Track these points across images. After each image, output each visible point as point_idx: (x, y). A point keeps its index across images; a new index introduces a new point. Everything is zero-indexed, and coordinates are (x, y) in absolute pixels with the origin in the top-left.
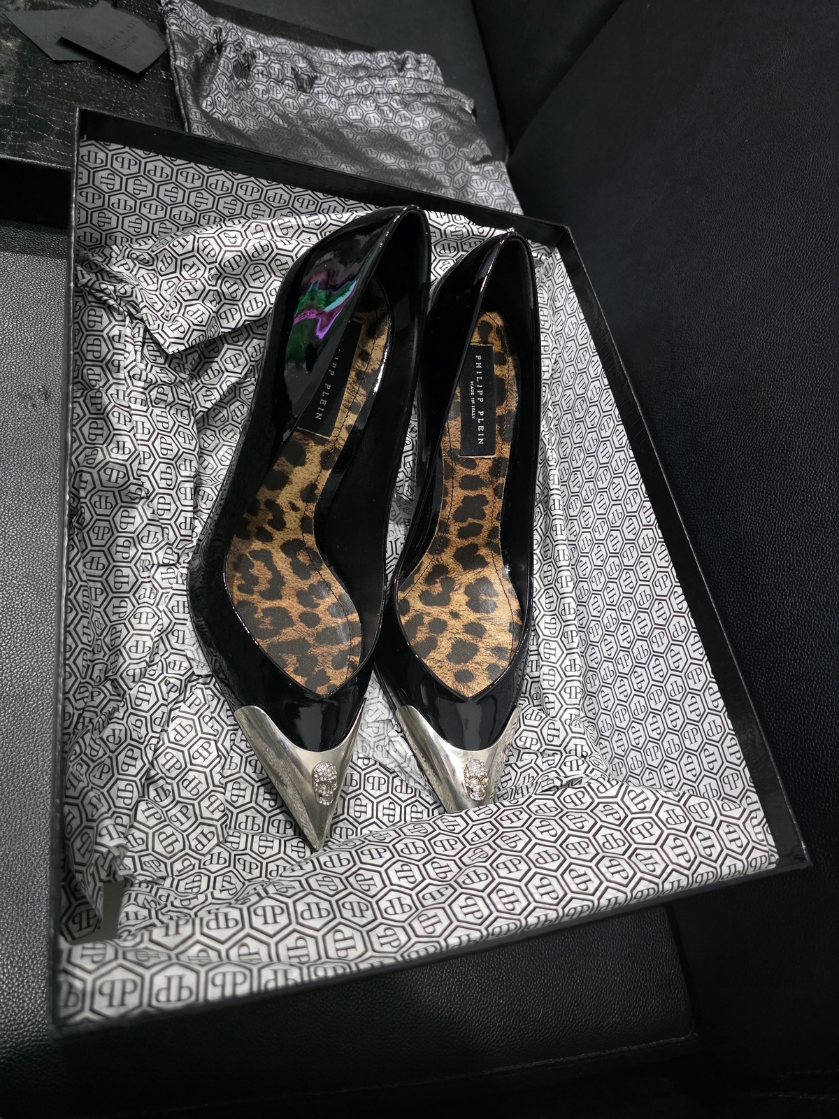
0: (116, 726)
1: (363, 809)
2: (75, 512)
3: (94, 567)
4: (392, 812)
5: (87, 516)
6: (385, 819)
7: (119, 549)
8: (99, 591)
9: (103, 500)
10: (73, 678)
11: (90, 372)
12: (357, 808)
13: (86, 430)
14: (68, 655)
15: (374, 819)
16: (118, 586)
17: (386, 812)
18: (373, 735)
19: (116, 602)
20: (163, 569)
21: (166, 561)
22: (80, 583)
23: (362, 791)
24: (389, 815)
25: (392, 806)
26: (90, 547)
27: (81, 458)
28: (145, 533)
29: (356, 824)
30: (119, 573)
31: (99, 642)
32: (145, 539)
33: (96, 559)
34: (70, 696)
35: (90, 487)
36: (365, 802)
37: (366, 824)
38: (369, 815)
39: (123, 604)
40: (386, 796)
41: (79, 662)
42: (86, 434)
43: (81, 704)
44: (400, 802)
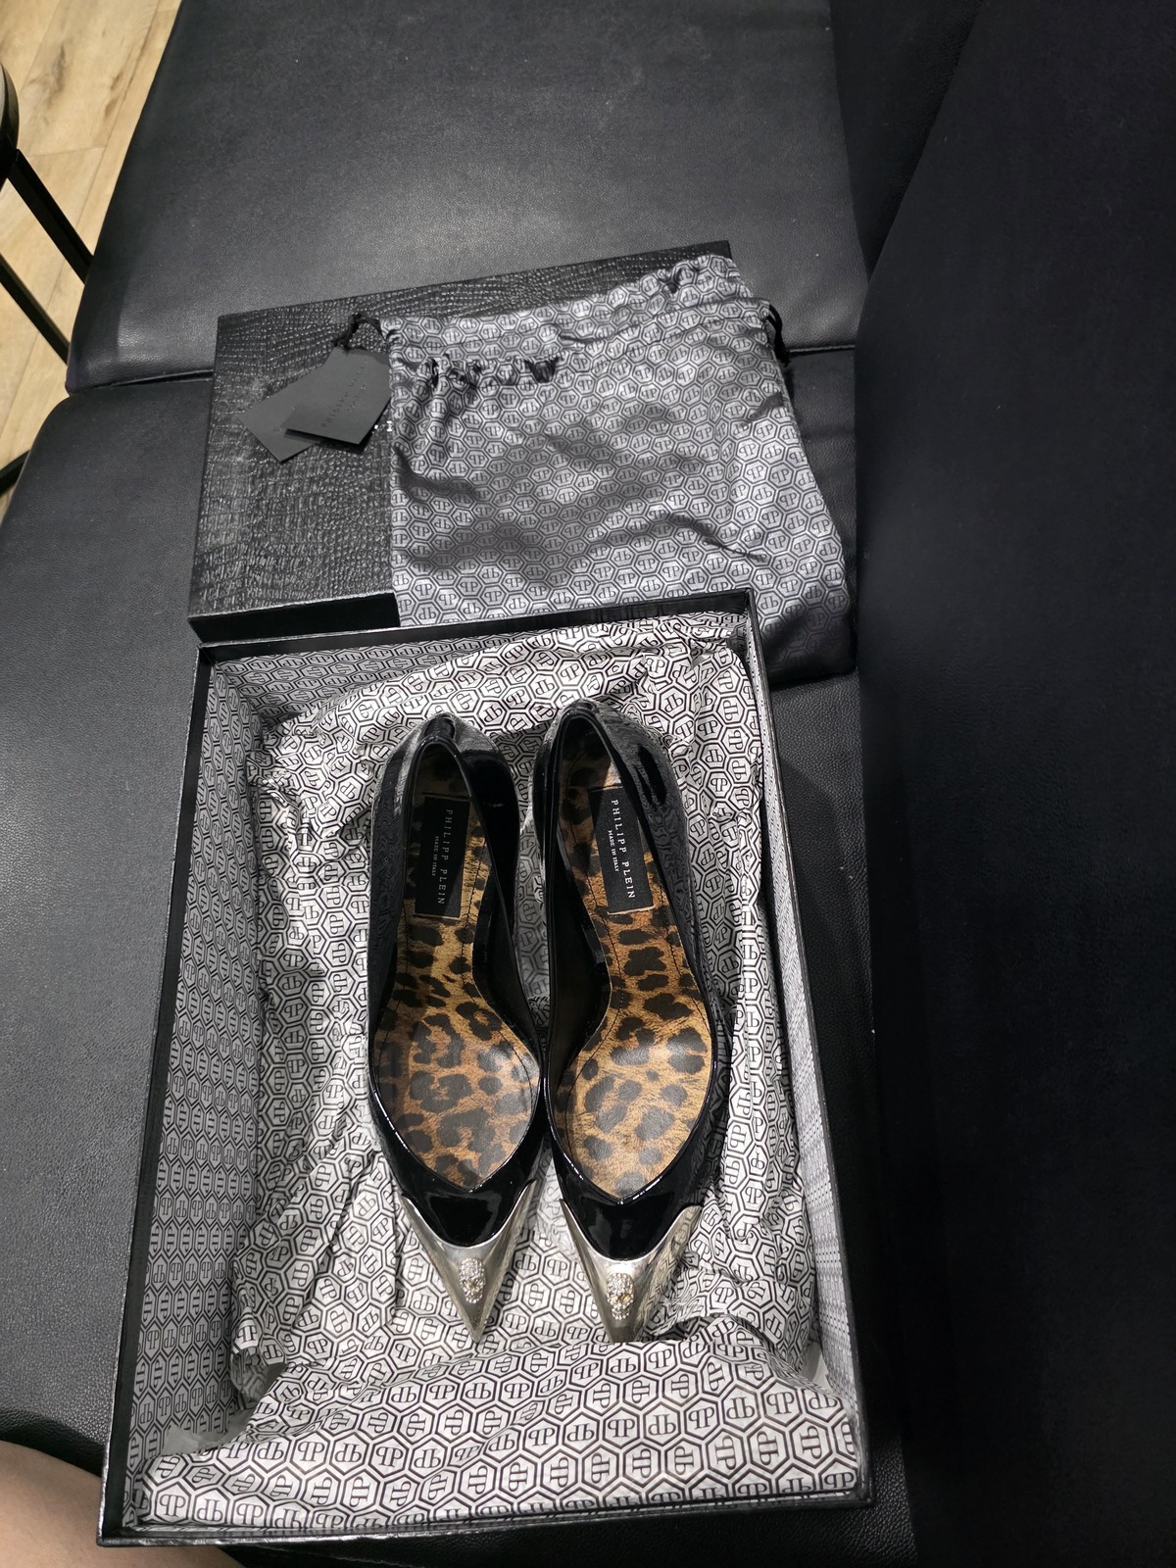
0: (291, 1213)
1: (539, 1296)
2: (265, 997)
3: (295, 1040)
4: (570, 1302)
5: (276, 1000)
6: (562, 1310)
7: (313, 1022)
8: (301, 1063)
9: (291, 980)
10: (264, 1161)
11: (268, 861)
12: (533, 1295)
13: (270, 916)
14: (260, 1139)
15: (550, 1309)
16: (316, 1057)
17: (564, 1301)
18: (551, 1217)
19: (315, 1072)
20: (352, 1039)
21: (353, 1032)
22: (273, 1066)
23: (540, 1275)
24: (566, 1305)
25: (571, 1295)
26: (285, 1026)
27: (268, 945)
28: (335, 1003)
29: (529, 1312)
30: (315, 1046)
31: (299, 1115)
32: (336, 1009)
33: (295, 1034)
34: (261, 1178)
35: (274, 974)
36: (542, 1288)
37: (540, 1313)
38: (544, 1304)
39: (322, 1073)
40: (565, 1283)
41: (270, 1144)
42: (271, 920)
43: (271, 1185)
44: (581, 1291)
